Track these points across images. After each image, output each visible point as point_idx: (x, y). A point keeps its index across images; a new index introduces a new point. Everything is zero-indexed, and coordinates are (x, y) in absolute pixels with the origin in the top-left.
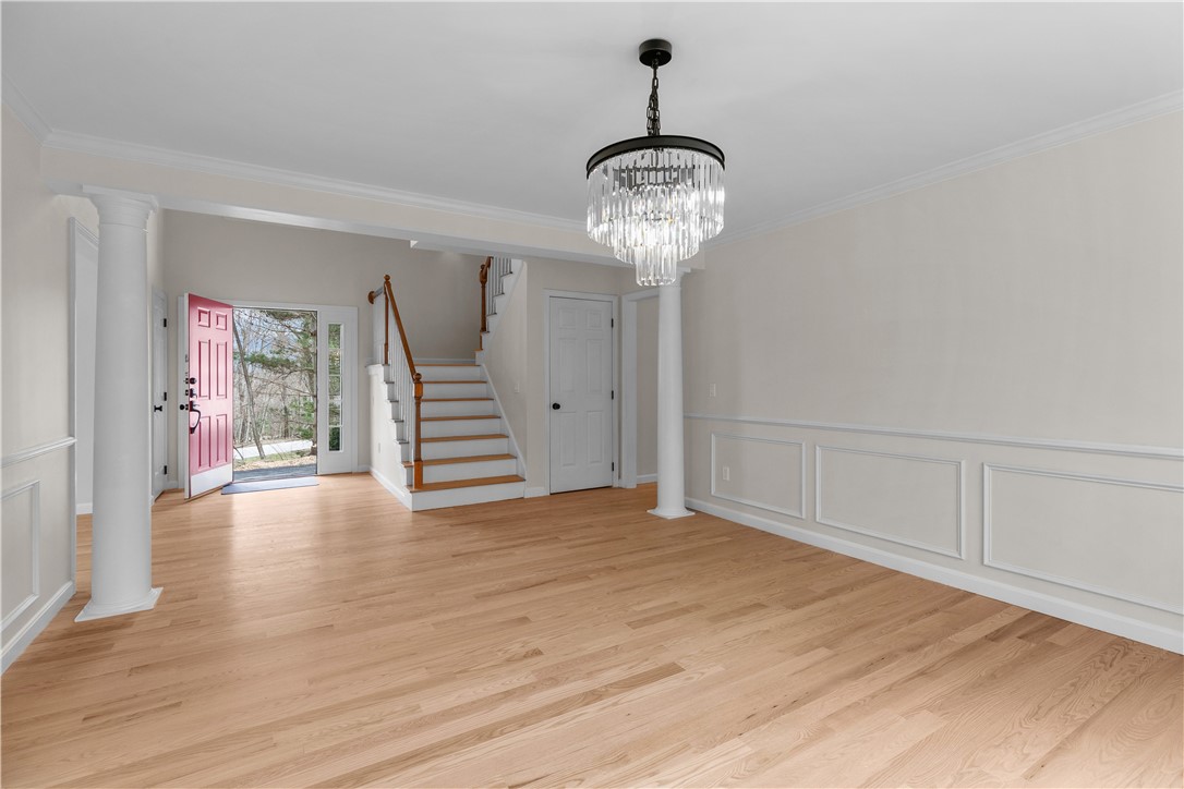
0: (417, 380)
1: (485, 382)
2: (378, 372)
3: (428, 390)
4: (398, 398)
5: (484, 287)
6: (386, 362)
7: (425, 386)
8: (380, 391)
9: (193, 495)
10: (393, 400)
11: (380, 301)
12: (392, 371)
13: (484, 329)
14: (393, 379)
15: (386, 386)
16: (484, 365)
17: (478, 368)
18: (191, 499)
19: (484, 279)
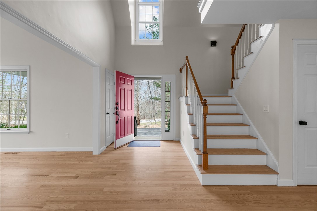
0: (204, 103)
1: (236, 105)
2: (183, 100)
3: (211, 109)
4: (192, 112)
5: (233, 57)
6: (187, 95)
7: (209, 107)
8: (184, 109)
9: (117, 147)
10: (190, 114)
11: (184, 70)
12: (189, 99)
13: (233, 78)
14: (190, 103)
15: (187, 106)
16: (234, 96)
17: (230, 98)
18: (116, 148)
19: (233, 53)
